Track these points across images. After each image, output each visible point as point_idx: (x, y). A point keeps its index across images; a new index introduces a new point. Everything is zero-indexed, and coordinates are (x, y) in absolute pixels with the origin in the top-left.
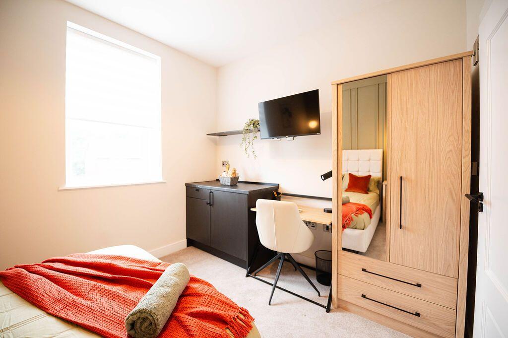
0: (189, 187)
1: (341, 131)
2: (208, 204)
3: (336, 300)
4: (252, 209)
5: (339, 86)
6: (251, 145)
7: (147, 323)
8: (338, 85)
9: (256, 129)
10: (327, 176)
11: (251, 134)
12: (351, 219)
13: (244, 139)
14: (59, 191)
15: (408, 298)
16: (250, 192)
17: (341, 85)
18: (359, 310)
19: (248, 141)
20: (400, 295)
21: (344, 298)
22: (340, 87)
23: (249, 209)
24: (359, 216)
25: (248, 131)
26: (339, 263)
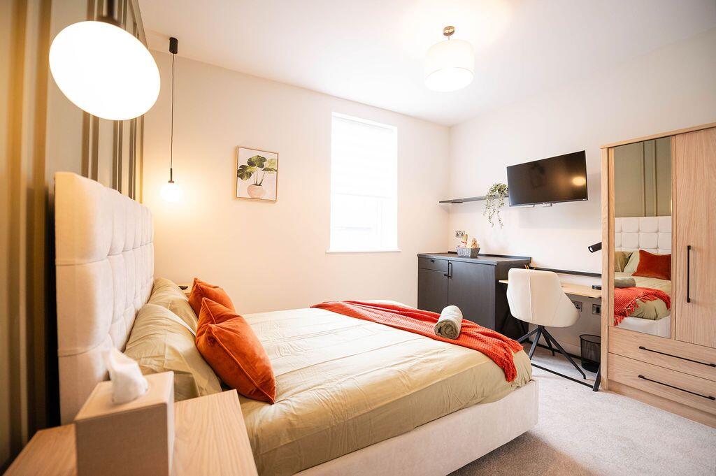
0: (422, 258)
1: (613, 197)
2: (446, 275)
3: (605, 380)
4: (500, 281)
5: (610, 150)
6: (496, 212)
7: (450, 329)
8: (608, 148)
9: (503, 195)
10: (597, 247)
11: (497, 200)
12: (636, 305)
13: (488, 207)
14: (326, 253)
15: (699, 380)
16: (498, 263)
17: (613, 149)
18: (636, 393)
19: (492, 208)
20: (689, 377)
21: (616, 379)
22: (612, 151)
23: (497, 281)
24: (648, 302)
25: (492, 197)
26: (610, 341)
